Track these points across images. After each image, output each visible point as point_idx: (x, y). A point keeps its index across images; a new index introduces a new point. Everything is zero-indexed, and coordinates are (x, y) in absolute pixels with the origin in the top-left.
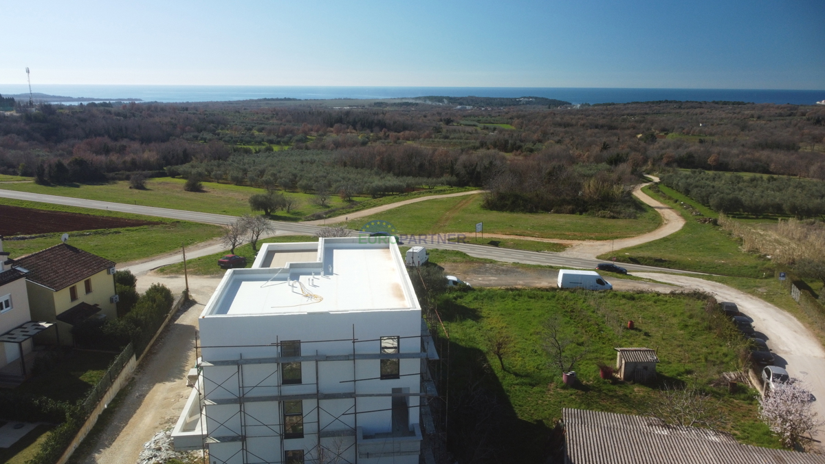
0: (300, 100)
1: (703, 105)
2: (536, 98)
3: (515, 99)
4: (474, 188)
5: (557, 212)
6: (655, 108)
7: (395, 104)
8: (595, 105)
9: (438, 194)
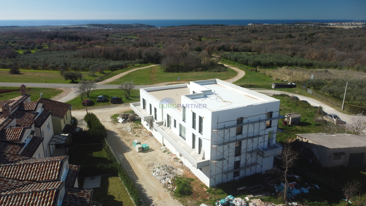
0: (21, 27)
1: (210, 26)
2: (140, 24)
3: (131, 25)
4: (152, 64)
5: (196, 71)
6: (192, 28)
7: (74, 28)
8: (166, 27)
9: (139, 67)
